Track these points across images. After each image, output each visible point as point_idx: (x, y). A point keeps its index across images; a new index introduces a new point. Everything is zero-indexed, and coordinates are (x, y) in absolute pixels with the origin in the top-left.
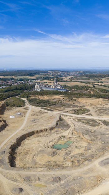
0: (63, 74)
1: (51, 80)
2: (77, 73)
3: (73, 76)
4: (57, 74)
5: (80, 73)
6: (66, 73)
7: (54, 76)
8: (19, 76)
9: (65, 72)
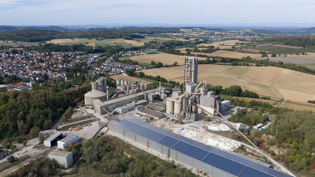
0: (212, 35)
1: (178, 53)
2: (240, 32)
3: (238, 41)
4: (197, 35)
5: (246, 32)
6: (216, 33)
7: (191, 39)
8: (108, 38)
9: (215, 30)
